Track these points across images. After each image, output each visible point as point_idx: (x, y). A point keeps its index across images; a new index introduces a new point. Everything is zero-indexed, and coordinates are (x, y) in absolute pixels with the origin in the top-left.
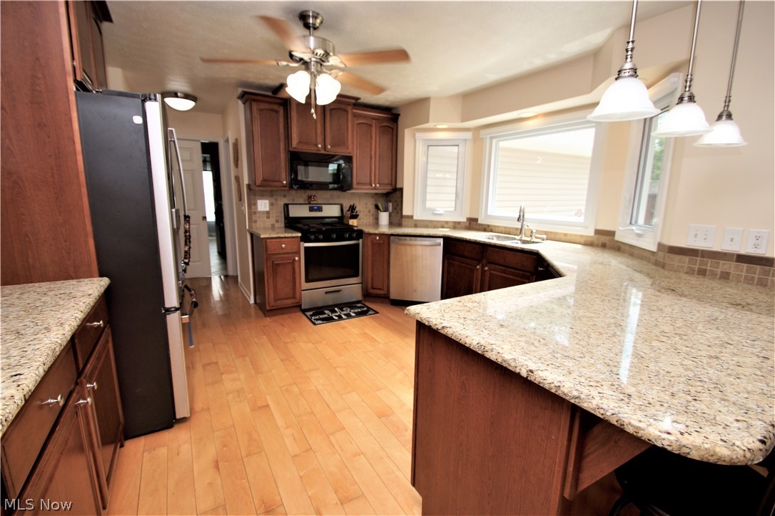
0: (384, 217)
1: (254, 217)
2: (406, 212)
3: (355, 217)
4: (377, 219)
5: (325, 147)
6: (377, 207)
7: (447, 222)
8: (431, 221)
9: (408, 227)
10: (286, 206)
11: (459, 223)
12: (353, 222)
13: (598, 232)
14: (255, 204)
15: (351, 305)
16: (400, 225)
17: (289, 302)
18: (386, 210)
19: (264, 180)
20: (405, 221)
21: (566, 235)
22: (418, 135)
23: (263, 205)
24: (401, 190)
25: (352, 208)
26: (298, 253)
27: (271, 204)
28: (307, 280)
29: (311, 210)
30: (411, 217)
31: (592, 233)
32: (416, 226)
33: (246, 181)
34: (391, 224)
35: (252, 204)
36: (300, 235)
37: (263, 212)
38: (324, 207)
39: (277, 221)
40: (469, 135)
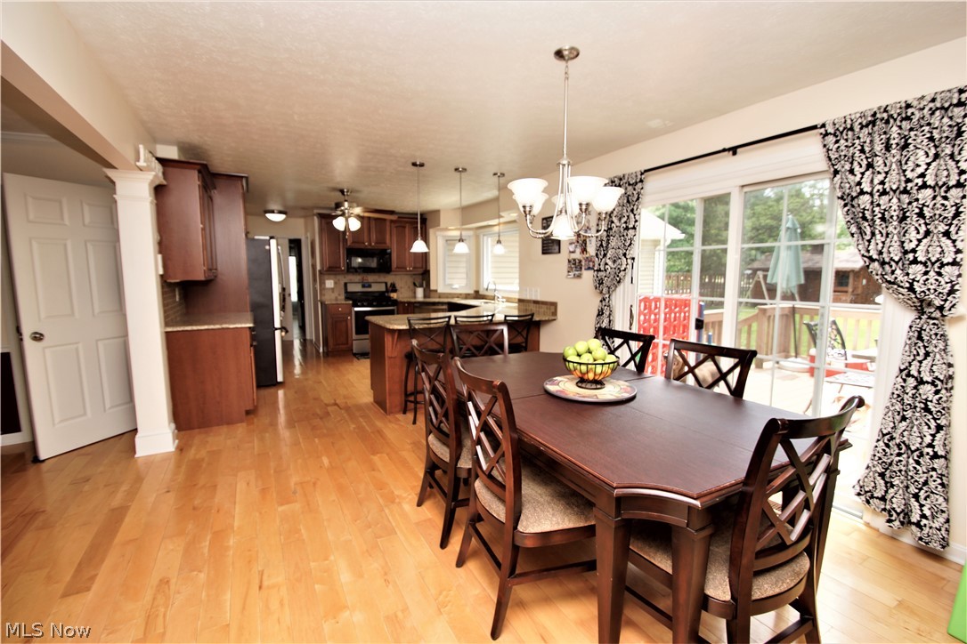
0: (420, 292)
1: (323, 292)
2: (432, 287)
3: (394, 290)
4: (415, 293)
5: (370, 244)
6: (415, 285)
7: (461, 294)
8: (450, 294)
9: (434, 298)
10: (346, 284)
11: (469, 294)
12: (394, 296)
14: (324, 283)
16: (429, 297)
17: (344, 347)
18: (421, 286)
19: (330, 267)
20: (432, 294)
22: (438, 233)
23: (329, 284)
24: (429, 271)
25: (393, 285)
26: (350, 314)
27: (335, 283)
28: (357, 333)
29: (363, 286)
30: (436, 291)
32: (440, 297)
33: (318, 268)
34: (425, 297)
35: (322, 283)
36: (351, 302)
37: (329, 289)
38: (373, 285)
39: (339, 295)
40: (471, 233)
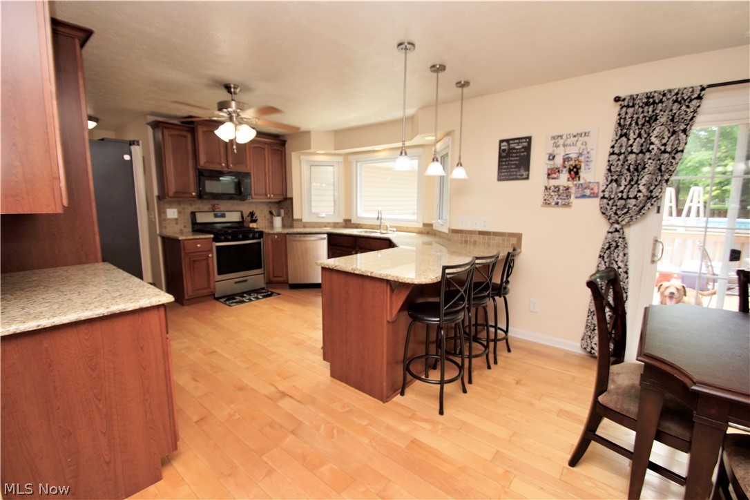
0: (278, 221)
1: (164, 224)
2: (296, 216)
3: (255, 221)
4: (272, 222)
5: (227, 166)
6: (271, 213)
7: (329, 223)
8: (316, 223)
9: (296, 228)
10: (193, 214)
11: (338, 223)
12: (253, 225)
13: (425, 225)
14: (165, 213)
15: (257, 291)
16: (292, 227)
17: (205, 292)
18: (279, 215)
19: (176, 193)
20: (295, 224)
21: (407, 228)
22: (302, 157)
23: (172, 213)
24: (291, 199)
25: (252, 214)
26: (211, 251)
27: (179, 213)
28: (220, 273)
29: (216, 216)
30: (301, 220)
31: (421, 226)
32: (304, 227)
33: (156, 193)
34: (284, 226)
35: (162, 213)
36: (212, 236)
37: (172, 219)
38: (227, 214)
39: (185, 227)
40: (340, 159)
